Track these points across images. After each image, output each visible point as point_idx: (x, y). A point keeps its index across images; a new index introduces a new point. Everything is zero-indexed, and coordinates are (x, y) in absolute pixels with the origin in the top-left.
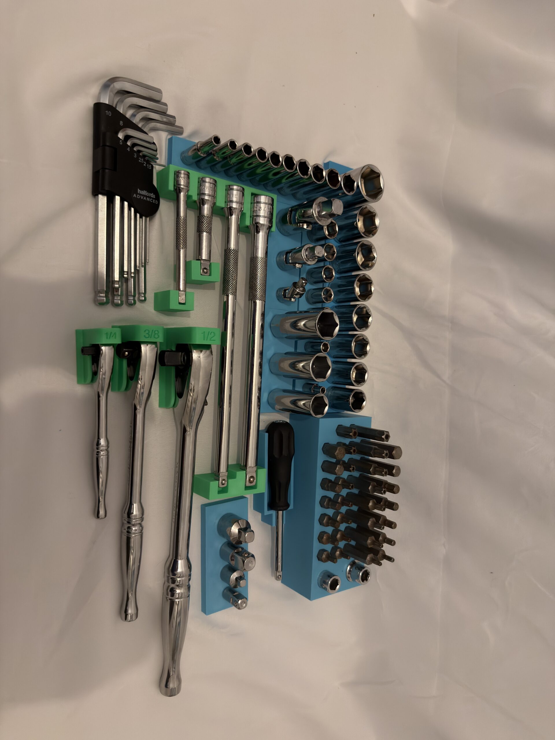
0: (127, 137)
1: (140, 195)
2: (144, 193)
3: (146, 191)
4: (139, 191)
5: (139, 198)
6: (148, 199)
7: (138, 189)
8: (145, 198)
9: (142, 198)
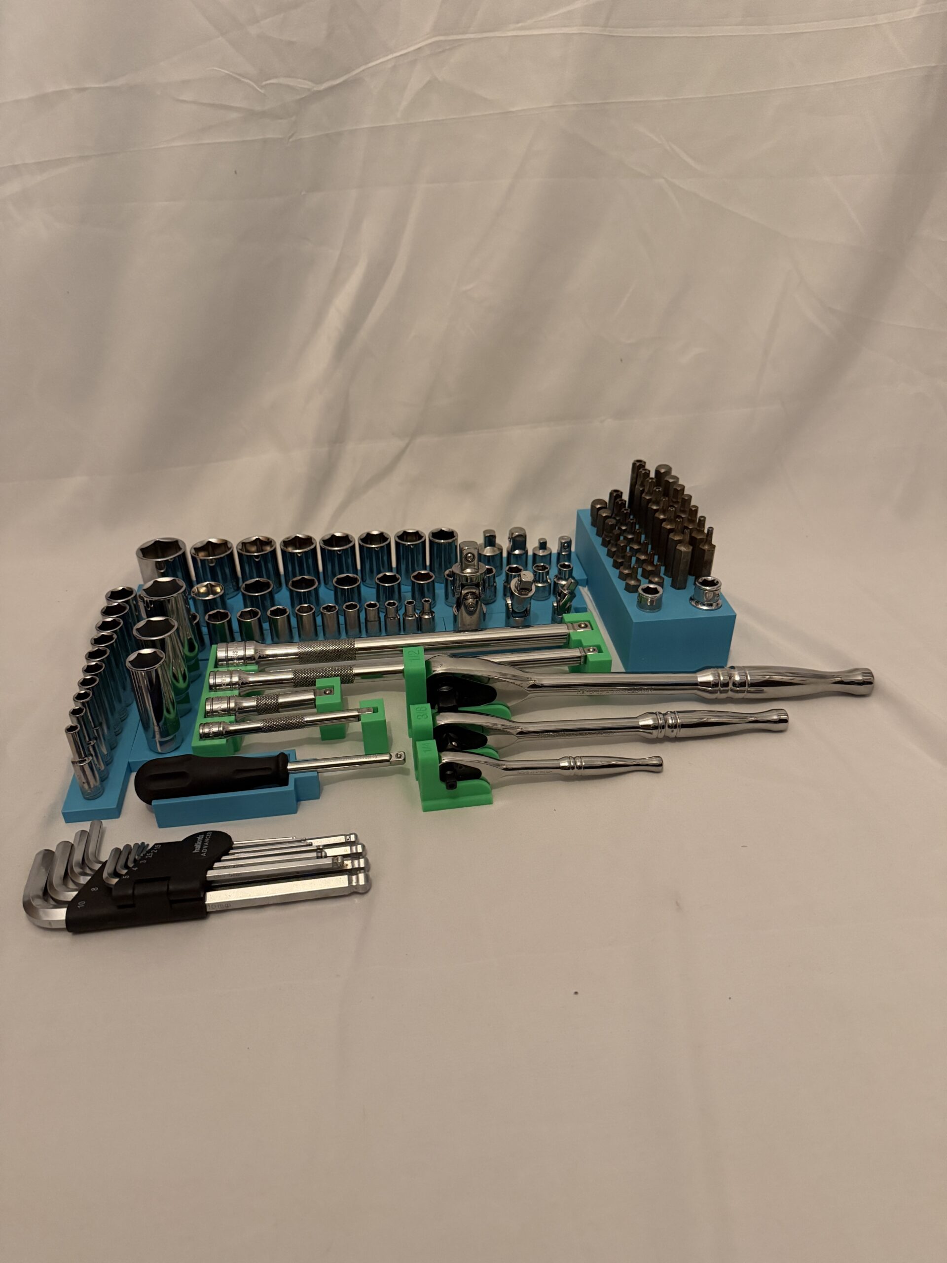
0: (115, 874)
1: (201, 849)
2: (198, 846)
3: (196, 844)
4: (195, 851)
5: (206, 850)
6: (207, 840)
7: (194, 852)
8: (207, 844)
9: (206, 847)
